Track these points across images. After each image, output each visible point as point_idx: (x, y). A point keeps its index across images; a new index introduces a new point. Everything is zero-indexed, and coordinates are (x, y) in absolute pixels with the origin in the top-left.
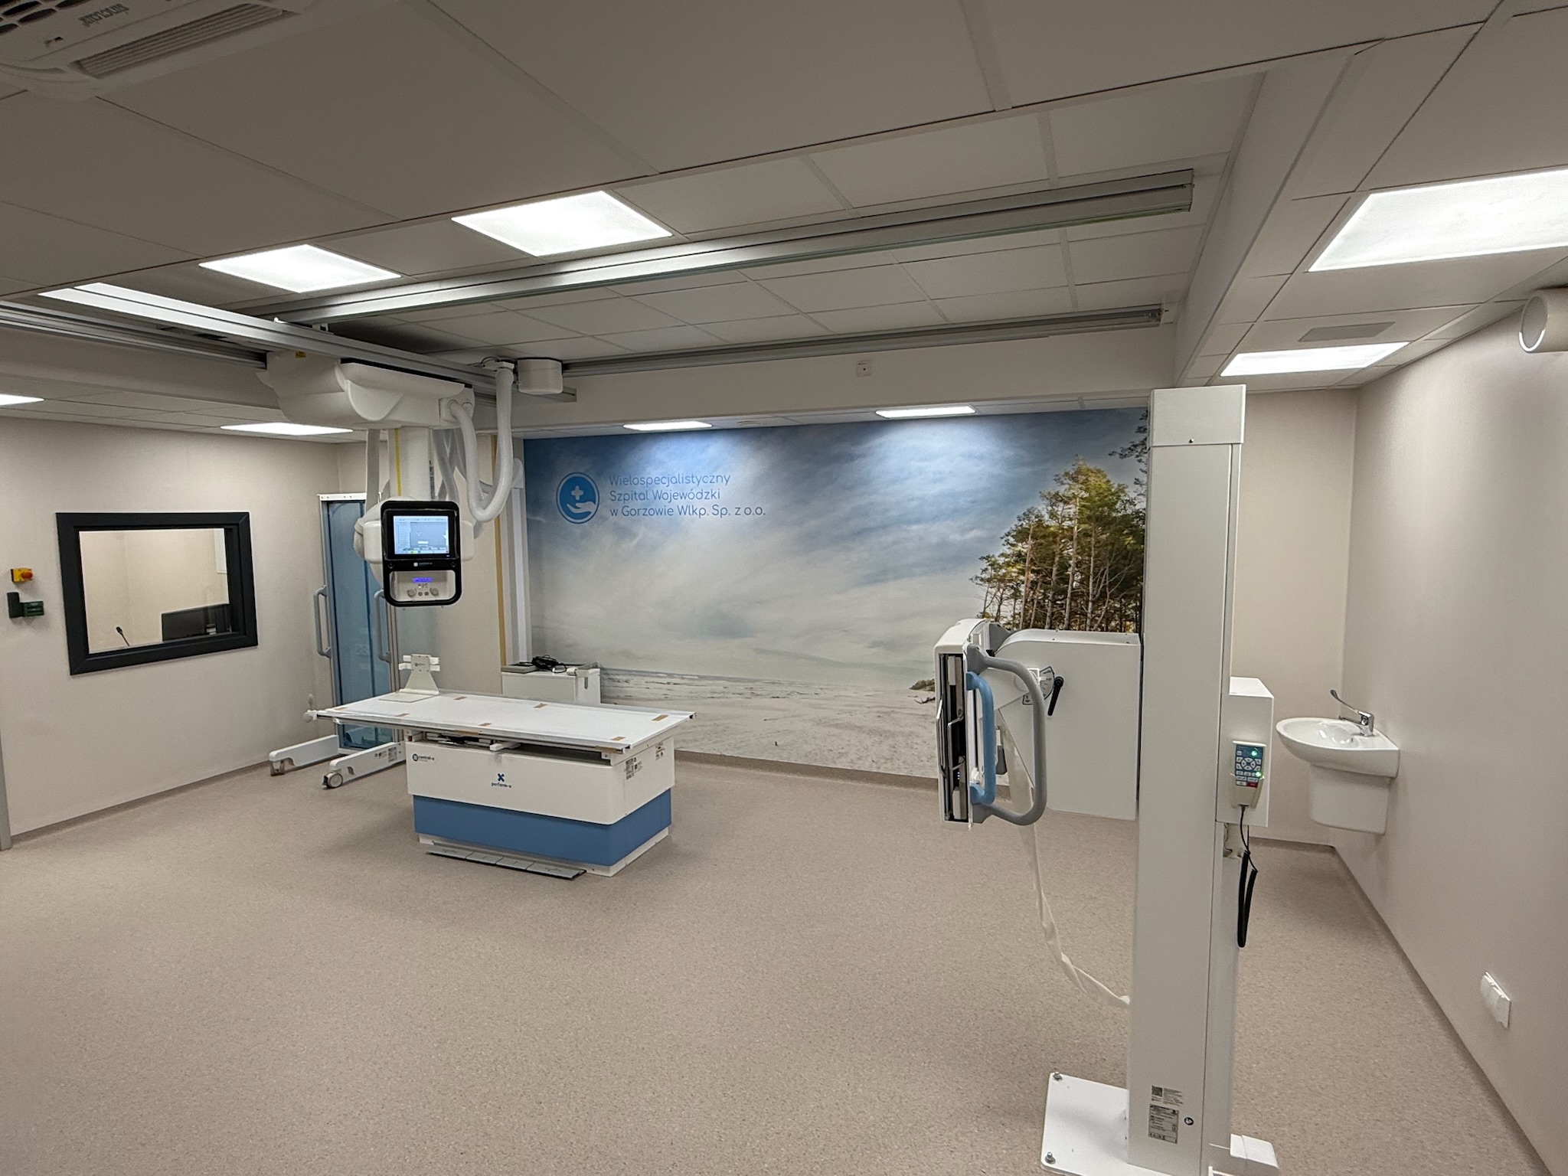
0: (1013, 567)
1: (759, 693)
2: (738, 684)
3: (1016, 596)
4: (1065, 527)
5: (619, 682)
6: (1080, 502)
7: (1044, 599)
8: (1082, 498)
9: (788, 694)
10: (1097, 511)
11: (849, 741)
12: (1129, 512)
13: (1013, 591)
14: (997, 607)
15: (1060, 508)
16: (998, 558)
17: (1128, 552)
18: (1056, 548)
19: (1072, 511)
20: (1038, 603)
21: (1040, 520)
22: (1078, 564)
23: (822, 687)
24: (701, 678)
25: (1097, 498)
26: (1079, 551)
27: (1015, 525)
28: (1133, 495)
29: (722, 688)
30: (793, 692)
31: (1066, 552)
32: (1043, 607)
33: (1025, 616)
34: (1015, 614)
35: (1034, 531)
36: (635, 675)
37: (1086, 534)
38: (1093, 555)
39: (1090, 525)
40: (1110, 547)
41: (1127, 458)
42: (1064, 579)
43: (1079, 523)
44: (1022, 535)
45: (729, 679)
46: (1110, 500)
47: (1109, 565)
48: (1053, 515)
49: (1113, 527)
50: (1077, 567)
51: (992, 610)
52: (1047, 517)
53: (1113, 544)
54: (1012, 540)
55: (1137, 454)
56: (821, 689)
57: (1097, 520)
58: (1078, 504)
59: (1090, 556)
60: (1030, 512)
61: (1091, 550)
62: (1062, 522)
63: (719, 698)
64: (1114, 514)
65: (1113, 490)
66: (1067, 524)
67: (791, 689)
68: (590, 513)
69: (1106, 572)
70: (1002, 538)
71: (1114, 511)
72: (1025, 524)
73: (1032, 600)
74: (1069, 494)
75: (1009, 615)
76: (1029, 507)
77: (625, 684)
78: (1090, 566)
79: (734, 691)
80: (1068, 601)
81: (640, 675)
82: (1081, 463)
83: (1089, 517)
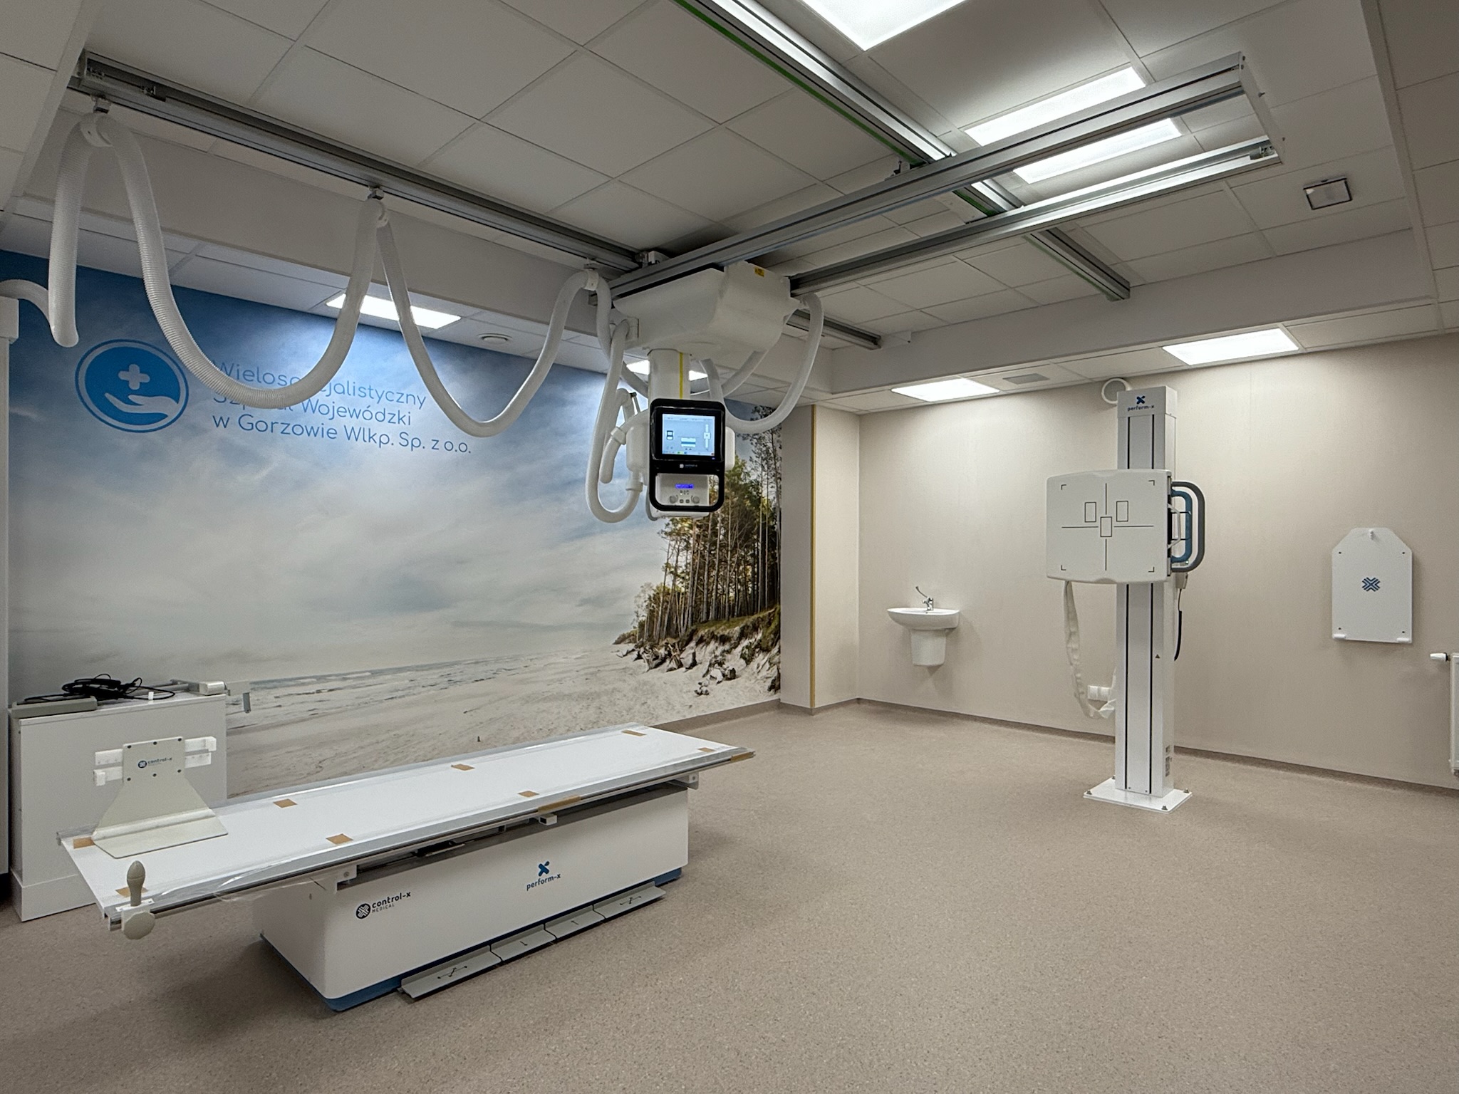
0: (685, 522)
1: (458, 679)
2: (432, 671)
3: (687, 548)
7: (704, 550)
9: (493, 674)
10: (732, 479)
12: (747, 481)
13: (685, 543)
14: (675, 558)
17: (747, 512)
20: (701, 553)
22: (723, 520)
23: (533, 657)
24: (374, 673)
28: (749, 469)
29: (407, 681)
30: (498, 670)
32: (703, 556)
33: (693, 565)
34: (687, 564)
38: (730, 513)
39: (729, 490)
40: (738, 508)
41: (746, 441)
42: (715, 534)
45: (418, 668)
46: (738, 471)
47: (738, 522)
49: (740, 493)
50: (723, 523)
51: (672, 562)
53: (740, 506)
56: (531, 660)
57: (732, 486)
59: (728, 514)
61: (729, 509)
63: (400, 697)
64: (740, 482)
65: (740, 463)
67: (495, 667)
68: (166, 416)
69: (737, 528)
71: (740, 480)
73: (697, 551)
75: (684, 564)
78: (728, 523)
79: (423, 684)
80: (717, 550)
83: (728, 484)
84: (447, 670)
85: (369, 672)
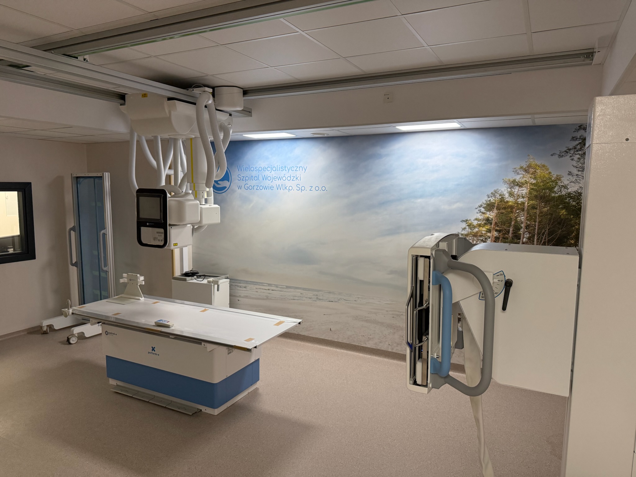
0: (483, 227)
1: (321, 298)
2: (310, 292)
4: (520, 202)
5: (240, 287)
6: (530, 186)
8: (531, 184)
9: (338, 300)
10: (541, 192)
11: (375, 331)
12: (564, 193)
15: (516, 190)
16: (473, 221)
17: (562, 220)
18: (513, 216)
19: (524, 192)
21: (503, 198)
22: (527, 227)
23: (360, 297)
25: (541, 184)
26: (529, 218)
27: (486, 200)
28: (566, 182)
30: (341, 299)
31: (520, 218)
35: (498, 205)
36: (250, 284)
37: (534, 207)
38: (538, 220)
39: (536, 202)
40: (549, 217)
41: (563, 158)
43: (528, 200)
44: (490, 207)
45: (304, 289)
46: (551, 185)
47: (548, 228)
48: (511, 194)
49: (552, 203)
52: (507, 195)
53: (552, 214)
54: (483, 210)
55: (571, 155)
56: (358, 298)
57: (541, 198)
58: (528, 187)
59: (535, 222)
60: (496, 192)
61: (536, 218)
62: (517, 199)
64: (553, 195)
65: (553, 179)
66: (520, 200)
68: (226, 187)
69: (546, 233)
70: (476, 208)
71: (553, 192)
72: (492, 200)
74: (523, 180)
76: (495, 189)
77: (244, 289)
78: (535, 228)
81: (253, 284)
82: (531, 160)
83: (536, 197)
84: (316, 293)
85: (286, 286)
